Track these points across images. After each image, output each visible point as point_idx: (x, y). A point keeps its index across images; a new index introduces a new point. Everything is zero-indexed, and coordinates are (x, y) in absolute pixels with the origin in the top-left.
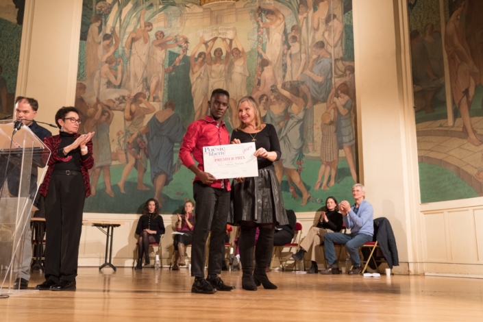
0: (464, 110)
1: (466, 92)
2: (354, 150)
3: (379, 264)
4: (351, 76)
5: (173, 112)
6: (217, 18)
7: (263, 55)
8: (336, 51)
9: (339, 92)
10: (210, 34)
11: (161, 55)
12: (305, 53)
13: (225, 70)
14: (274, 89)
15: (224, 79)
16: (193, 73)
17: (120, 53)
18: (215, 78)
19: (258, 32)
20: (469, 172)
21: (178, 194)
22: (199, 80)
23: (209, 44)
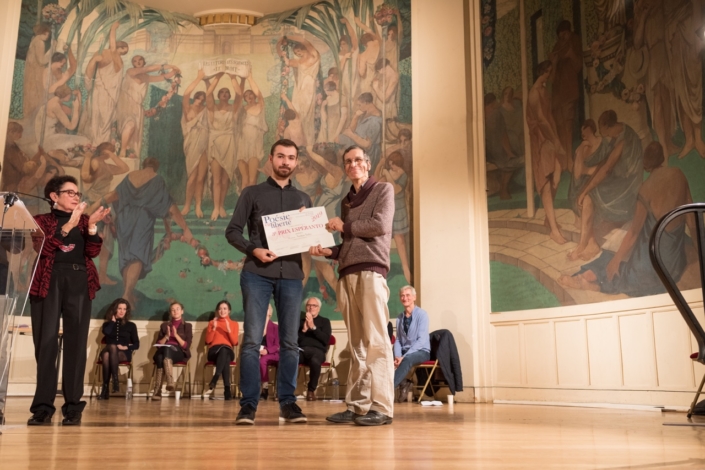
0: (547, 199)
1: (550, 177)
2: (408, 240)
3: (437, 389)
4: (407, 143)
5: (156, 174)
6: (224, 45)
7: (288, 103)
9: (391, 162)
10: (214, 67)
11: (139, 91)
12: (347, 106)
13: (233, 119)
14: (302, 152)
15: (231, 132)
16: (187, 121)
18: (218, 130)
19: (282, 71)
20: (551, 276)
21: (159, 291)
22: (195, 131)
23: (211, 81)
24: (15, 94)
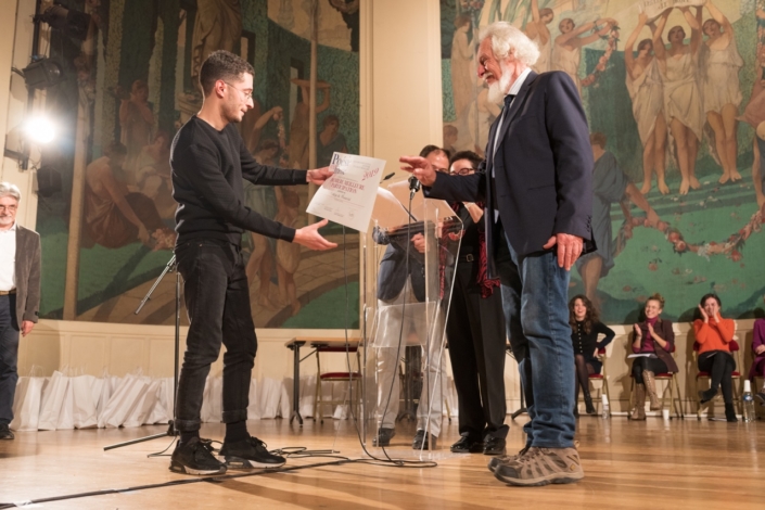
5: (604, 151)
10: (658, 5)
11: (572, 59)
13: (692, 63)
15: (692, 79)
16: (633, 79)
18: (674, 81)
21: (626, 289)
22: (645, 89)
23: (657, 23)
24: (446, 95)
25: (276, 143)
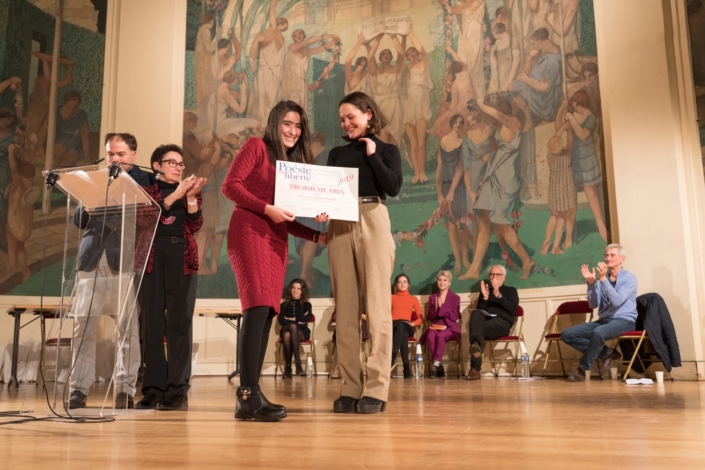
2: (601, 192)
3: (648, 364)
4: (592, 78)
5: (324, 148)
6: (382, 4)
7: (454, 55)
8: (568, 42)
9: (574, 104)
10: (373, 29)
11: (301, 65)
12: (519, 48)
13: (397, 81)
14: (472, 106)
15: (396, 95)
16: (350, 89)
17: (244, 65)
18: (382, 94)
19: (445, 21)
23: (371, 44)
24: (188, 85)
25: (13, 113)
